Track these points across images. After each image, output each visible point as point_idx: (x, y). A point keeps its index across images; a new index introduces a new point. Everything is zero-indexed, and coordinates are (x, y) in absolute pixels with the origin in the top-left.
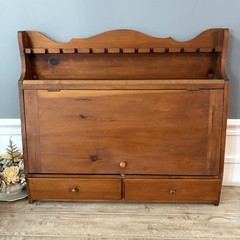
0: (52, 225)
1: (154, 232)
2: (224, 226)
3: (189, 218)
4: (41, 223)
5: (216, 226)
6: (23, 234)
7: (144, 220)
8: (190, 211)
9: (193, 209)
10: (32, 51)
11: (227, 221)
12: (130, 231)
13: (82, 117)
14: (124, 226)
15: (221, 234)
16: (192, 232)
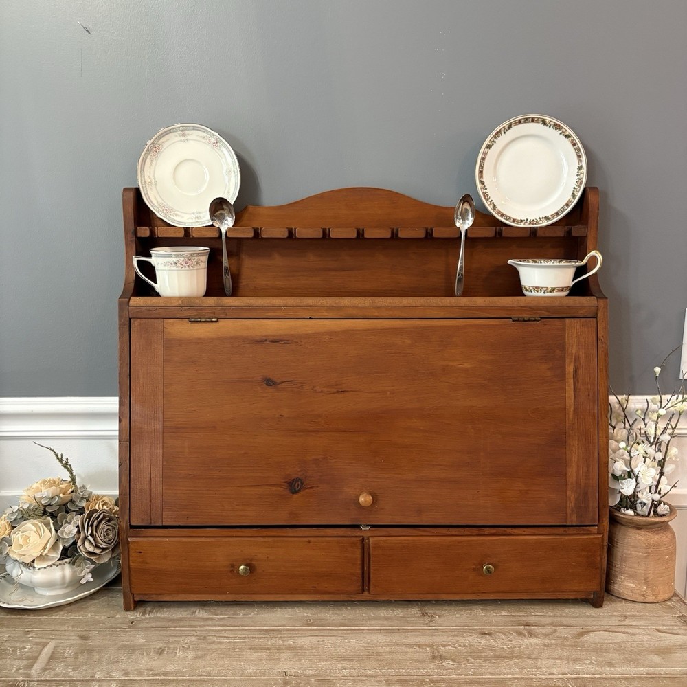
0: (190, 654)
1: (449, 664)
2: (619, 648)
3: (531, 634)
4: (160, 652)
5: (598, 650)
6: (118, 675)
7: (420, 640)
8: (532, 619)
9: (541, 616)
10: (152, 232)
11: (625, 638)
12: (389, 664)
13: (269, 382)
14: (372, 655)
15: (611, 665)
16: (540, 663)
